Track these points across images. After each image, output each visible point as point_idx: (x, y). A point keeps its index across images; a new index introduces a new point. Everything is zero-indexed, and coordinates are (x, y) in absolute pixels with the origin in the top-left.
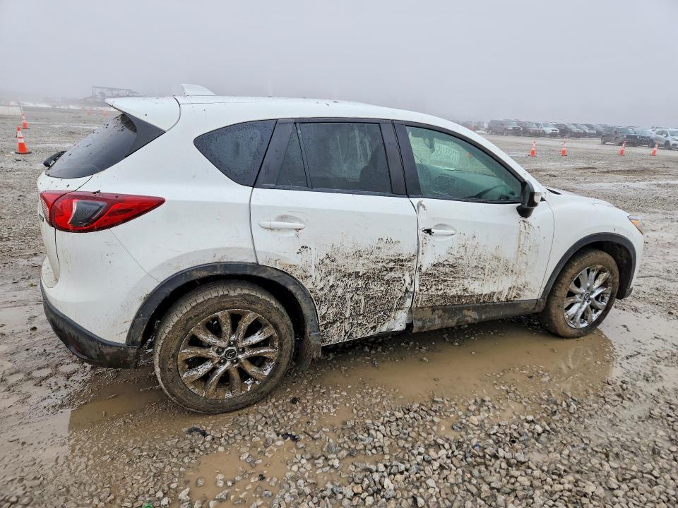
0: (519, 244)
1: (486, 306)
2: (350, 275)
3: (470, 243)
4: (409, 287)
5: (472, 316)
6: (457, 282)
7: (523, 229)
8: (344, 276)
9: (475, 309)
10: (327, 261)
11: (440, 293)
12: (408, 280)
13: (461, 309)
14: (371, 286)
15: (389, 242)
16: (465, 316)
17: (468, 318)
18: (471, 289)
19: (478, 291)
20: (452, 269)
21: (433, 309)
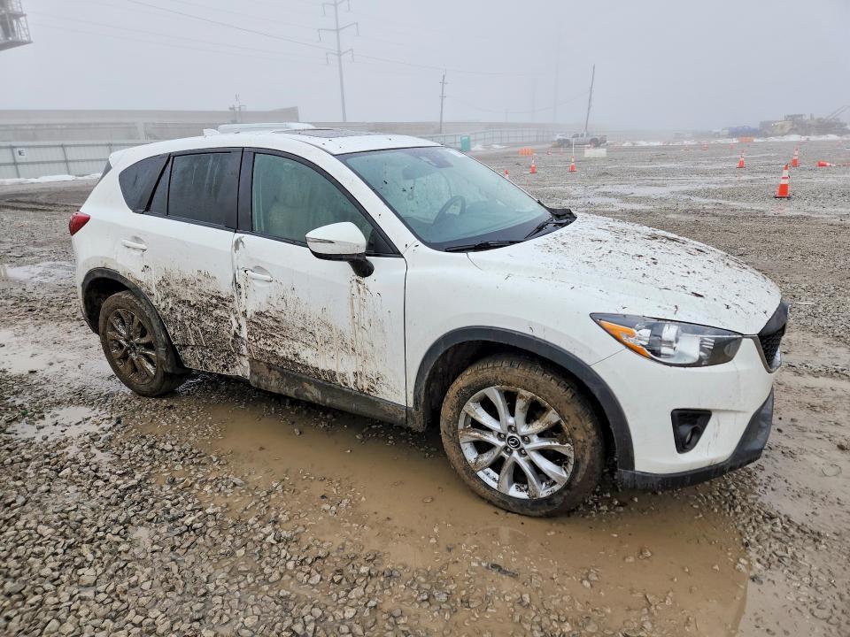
0: (353, 313)
1: (330, 387)
2: (184, 302)
3: (289, 296)
4: (237, 331)
5: (313, 394)
6: (286, 342)
7: (355, 290)
8: (179, 302)
9: (318, 386)
10: (164, 284)
11: (269, 349)
12: (235, 325)
13: (301, 380)
14: (203, 320)
15: (207, 276)
16: (306, 390)
17: (308, 395)
18: (303, 355)
19: (312, 362)
20: (276, 324)
21: (270, 367)
